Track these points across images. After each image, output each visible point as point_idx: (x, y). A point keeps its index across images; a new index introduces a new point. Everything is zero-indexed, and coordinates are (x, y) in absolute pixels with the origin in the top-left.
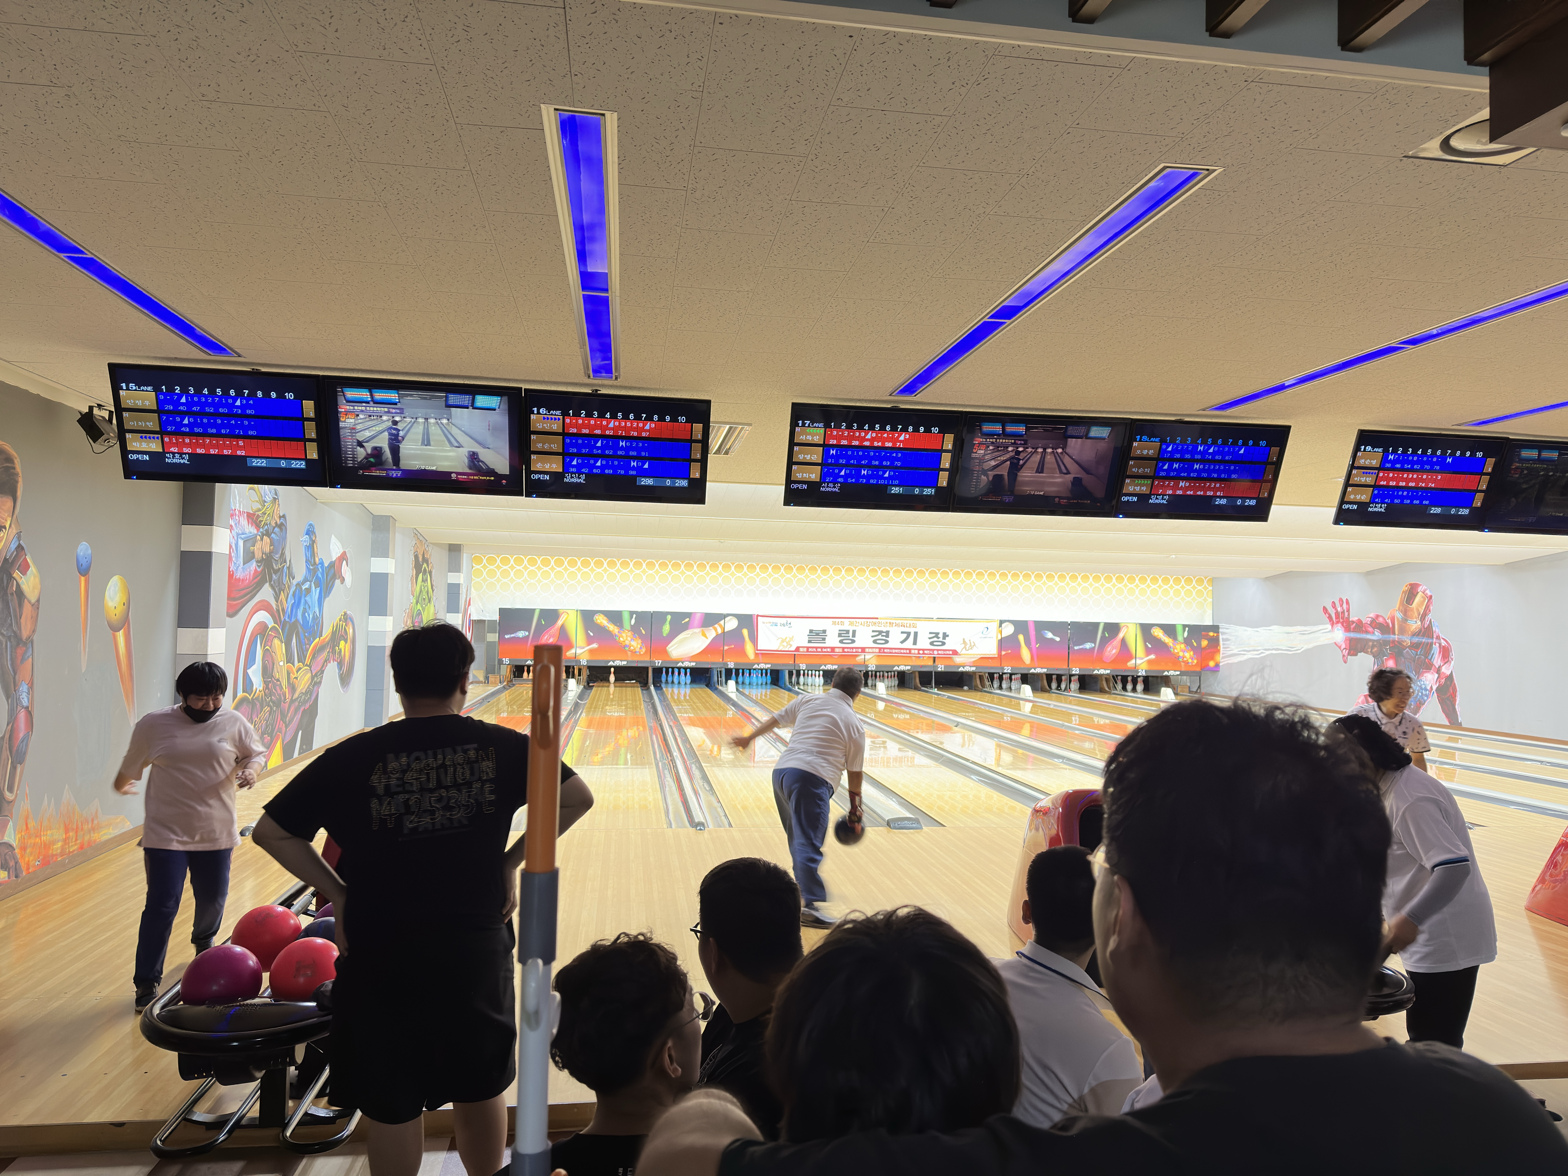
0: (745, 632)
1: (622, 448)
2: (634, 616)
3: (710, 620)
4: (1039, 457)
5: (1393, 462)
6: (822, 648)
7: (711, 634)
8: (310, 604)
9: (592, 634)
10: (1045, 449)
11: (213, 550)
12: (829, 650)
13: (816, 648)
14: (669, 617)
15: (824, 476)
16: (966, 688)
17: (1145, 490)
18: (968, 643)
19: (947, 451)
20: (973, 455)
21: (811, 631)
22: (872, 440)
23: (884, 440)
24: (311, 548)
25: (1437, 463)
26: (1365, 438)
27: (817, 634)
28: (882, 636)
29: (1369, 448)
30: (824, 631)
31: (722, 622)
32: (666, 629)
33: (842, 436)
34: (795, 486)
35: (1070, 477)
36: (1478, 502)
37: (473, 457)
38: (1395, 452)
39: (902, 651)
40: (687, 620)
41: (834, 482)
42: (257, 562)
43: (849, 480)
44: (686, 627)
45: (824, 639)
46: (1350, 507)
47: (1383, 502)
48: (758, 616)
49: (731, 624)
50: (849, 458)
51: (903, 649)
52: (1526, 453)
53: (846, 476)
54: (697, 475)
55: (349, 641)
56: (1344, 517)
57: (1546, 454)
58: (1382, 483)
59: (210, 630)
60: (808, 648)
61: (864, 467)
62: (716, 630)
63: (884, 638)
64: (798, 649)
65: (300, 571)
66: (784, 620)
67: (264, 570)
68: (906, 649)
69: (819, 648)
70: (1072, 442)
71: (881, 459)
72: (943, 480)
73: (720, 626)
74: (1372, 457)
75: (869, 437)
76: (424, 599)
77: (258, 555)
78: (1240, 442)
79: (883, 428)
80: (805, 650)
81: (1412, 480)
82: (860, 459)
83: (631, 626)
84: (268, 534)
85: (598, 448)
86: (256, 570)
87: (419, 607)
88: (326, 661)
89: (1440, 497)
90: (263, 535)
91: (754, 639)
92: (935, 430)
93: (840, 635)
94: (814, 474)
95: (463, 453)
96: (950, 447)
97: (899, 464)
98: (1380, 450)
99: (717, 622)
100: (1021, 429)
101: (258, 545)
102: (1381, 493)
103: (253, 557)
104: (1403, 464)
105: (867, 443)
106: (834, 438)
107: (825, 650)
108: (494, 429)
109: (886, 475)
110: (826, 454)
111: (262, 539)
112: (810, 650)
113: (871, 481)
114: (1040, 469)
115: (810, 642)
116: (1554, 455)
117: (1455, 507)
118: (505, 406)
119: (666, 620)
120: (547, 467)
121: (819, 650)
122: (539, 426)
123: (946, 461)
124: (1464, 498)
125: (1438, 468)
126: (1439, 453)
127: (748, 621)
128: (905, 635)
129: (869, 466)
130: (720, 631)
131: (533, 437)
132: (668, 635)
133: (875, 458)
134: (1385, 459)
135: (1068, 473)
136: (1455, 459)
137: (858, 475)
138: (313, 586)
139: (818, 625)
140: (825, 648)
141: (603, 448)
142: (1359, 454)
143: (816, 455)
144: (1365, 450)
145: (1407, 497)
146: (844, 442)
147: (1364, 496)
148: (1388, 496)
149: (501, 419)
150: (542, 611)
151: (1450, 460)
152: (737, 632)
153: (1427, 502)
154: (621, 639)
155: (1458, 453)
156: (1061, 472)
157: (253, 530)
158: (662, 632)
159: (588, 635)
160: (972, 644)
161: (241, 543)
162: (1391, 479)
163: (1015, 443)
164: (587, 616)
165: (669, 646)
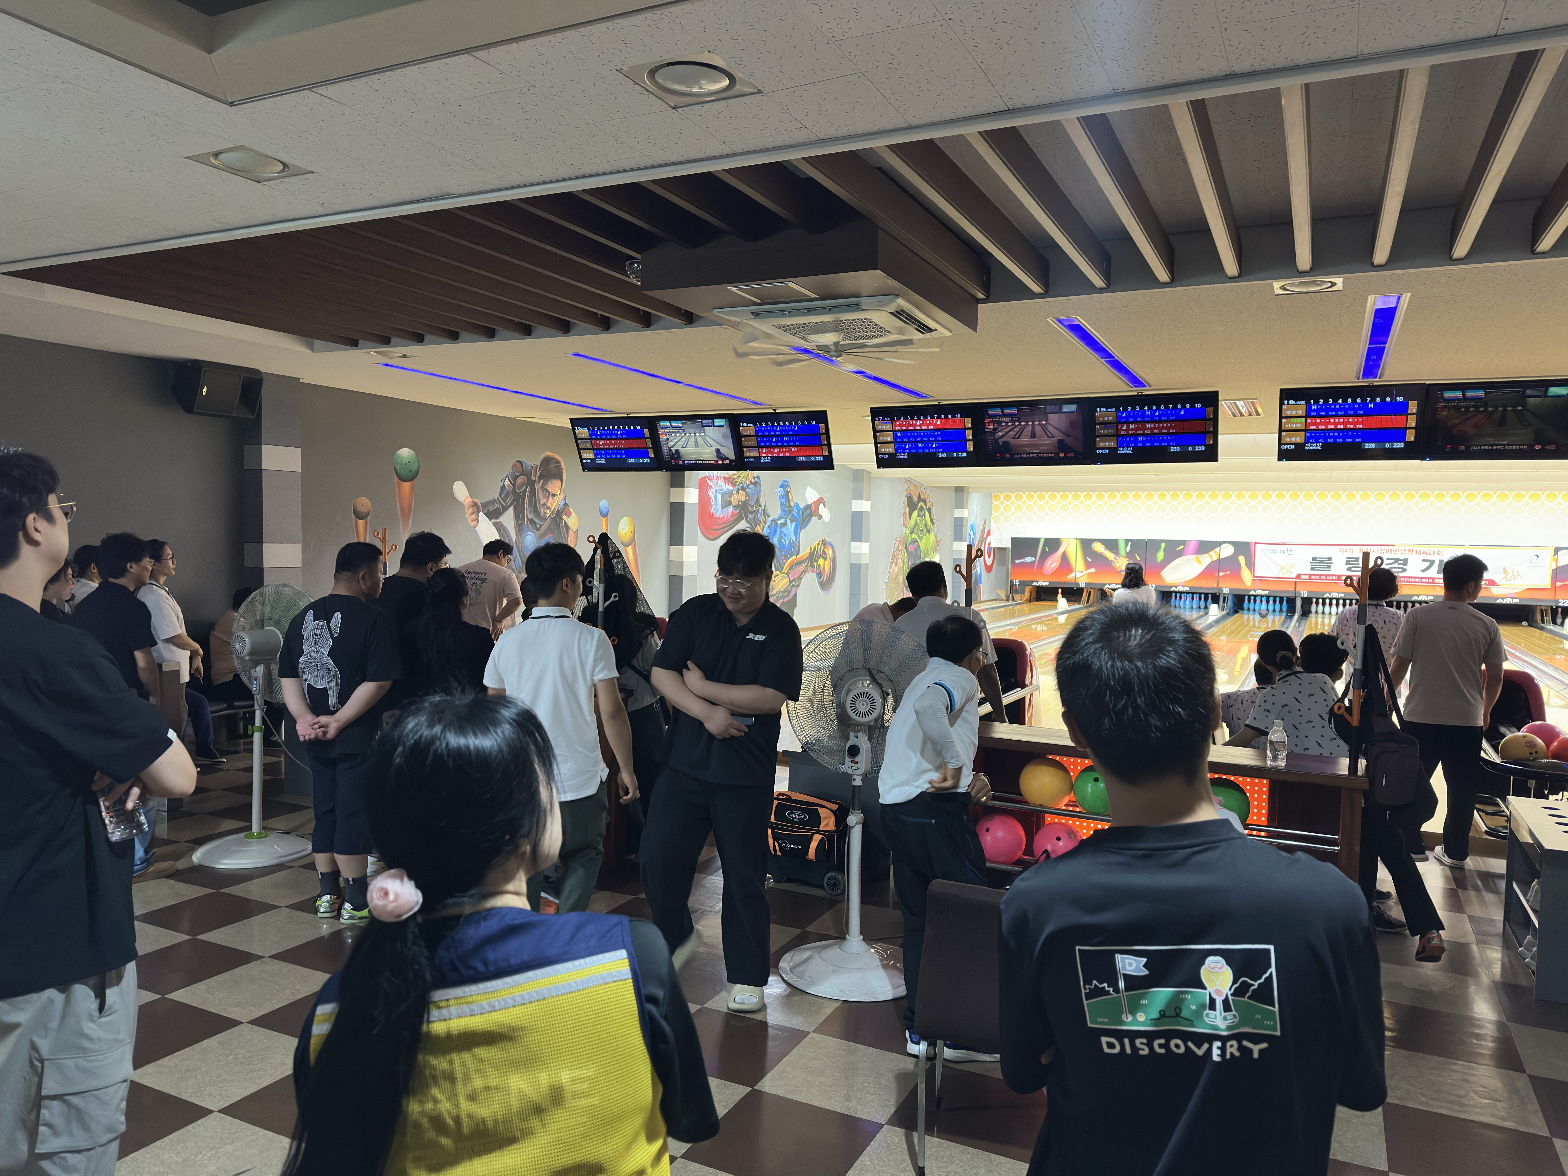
0: (1242, 559)
1: (786, 441)
2: (1130, 543)
3: (1204, 547)
4: (1030, 428)
5: (1318, 411)
6: (1326, 576)
7: (1207, 560)
8: (786, 533)
9: (1090, 560)
10: (1033, 423)
11: (685, 501)
12: (1334, 578)
13: (1320, 575)
14: (1163, 545)
15: (897, 449)
16: (1524, 623)
17: (1112, 444)
18: (1511, 572)
19: (969, 429)
20: (987, 430)
21: (1314, 559)
22: (921, 425)
23: (928, 425)
24: (786, 496)
25: (1359, 409)
26: (1287, 395)
27: (1321, 562)
28: (1399, 564)
29: (1292, 402)
30: (1330, 559)
31: (1217, 549)
32: (1160, 555)
33: (902, 425)
34: (882, 456)
35: (1055, 439)
36: (1411, 436)
37: (718, 451)
38: (1316, 402)
39: (1423, 580)
40: (1182, 547)
41: (904, 453)
42: (734, 507)
43: (912, 451)
44: (1181, 554)
45: (1329, 567)
46: (1288, 447)
47: (1317, 442)
48: (1255, 543)
49: (1227, 551)
50: (909, 437)
51: (1425, 578)
52: (1448, 394)
53: (909, 449)
54: (827, 454)
55: (828, 559)
56: (1284, 455)
57: (1469, 394)
58: (1312, 427)
59: (685, 548)
60: (1310, 575)
61: (919, 442)
62: (1211, 556)
63: (1401, 566)
64: (1298, 576)
65: (775, 511)
66: (1284, 548)
67: (740, 512)
68: (1428, 578)
69: (1323, 575)
70: (1051, 416)
71: (929, 437)
72: (970, 447)
73: (1216, 553)
74: (1298, 408)
75: (918, 424)
76: (921, 531)
77: (735, 502)
78: (1179, 406)
79: (926, 418)
80: (1307, 577)
81: (1339, 423)
82: (915, 437)
83: (1127, 553)
84: (743, 489)
85: (774, 442)
86: (733, 512)
87: (914, 536)
88: (804, 571)
89: (1369, 435)
90: (739, 490)
91: (1251, 566)
92: (958, 416)
93: (1347, 563)
94: (891, 449)
95: (713, 449)
96: (970, 426)
97: (940, 439)
98: (1303, 402)
99: (1212, 549)
100: (1015, 411)
101: (735, 496)
102: (1313, 435)
103: (731, 504)
104: (1326, 412)
105: (918, 428)
106: (898, 426)
107: (1331, 578)
108: (724, 436)
109: (934, 446)
110: (895, 437)
111: (738, 493)
112: (1313, 577)
113: (926, 451)
114: (1033, 435)
115: (1312, 569)
116: (1481, 393)
117: (1389, 442)
118: (727, 424)
119: (1161, 547)
120: (752, 454)
121: (1324, 577)
122: (745, 433)
123: (969, 435)
124: (1399, 434)
125: (1362, 412)
126: (1359, 400)
127: (1244, 549)
128: (1428, 563)
129: (922, 441)
130: (1215, 558)
131: (743, 439)
132: (1163, 561)
133: (925, 436)
134: (1309, 409)
135: (1053, 437)
136: (1376, 404)
137: (917, 448)
138: (788, 521)
139: (1322, 552)
140: (1330, 575)
141: (777, 442)
142: (1284, 407)
143: (889, 437)
144: (1288, 404)
145: (1339, 437)
146: (904, 428)
147: (1299, 438)
148: (1321, 437)
149: (727, 431)
150: (1046, 539)
151: (1372, 406)
152: (1233, 559)
153: (1360, 440)
154: (1117, 564)
155: (1378, 400)
156: (1048, 436)
157: (730, 488)
158: (1156, 559)
159: (1086, 561)
160: (1516, 574)
161: (719, 496)
162: (1319, 424)
163: (1012, 420)
164: (1086, 544)
165: (1163, 572)
